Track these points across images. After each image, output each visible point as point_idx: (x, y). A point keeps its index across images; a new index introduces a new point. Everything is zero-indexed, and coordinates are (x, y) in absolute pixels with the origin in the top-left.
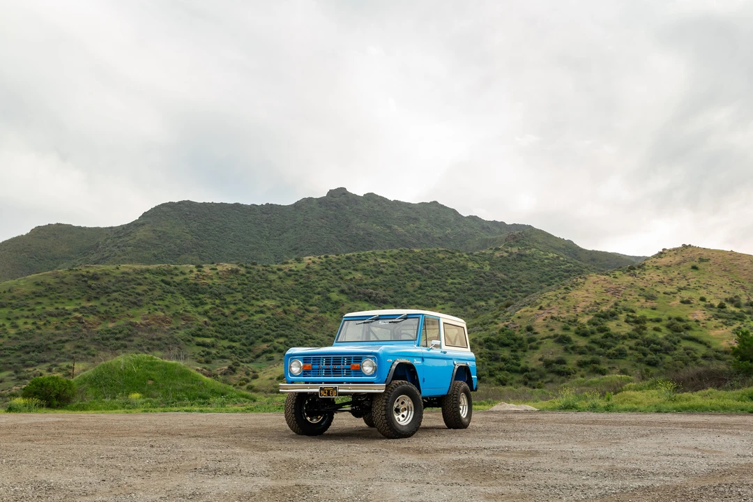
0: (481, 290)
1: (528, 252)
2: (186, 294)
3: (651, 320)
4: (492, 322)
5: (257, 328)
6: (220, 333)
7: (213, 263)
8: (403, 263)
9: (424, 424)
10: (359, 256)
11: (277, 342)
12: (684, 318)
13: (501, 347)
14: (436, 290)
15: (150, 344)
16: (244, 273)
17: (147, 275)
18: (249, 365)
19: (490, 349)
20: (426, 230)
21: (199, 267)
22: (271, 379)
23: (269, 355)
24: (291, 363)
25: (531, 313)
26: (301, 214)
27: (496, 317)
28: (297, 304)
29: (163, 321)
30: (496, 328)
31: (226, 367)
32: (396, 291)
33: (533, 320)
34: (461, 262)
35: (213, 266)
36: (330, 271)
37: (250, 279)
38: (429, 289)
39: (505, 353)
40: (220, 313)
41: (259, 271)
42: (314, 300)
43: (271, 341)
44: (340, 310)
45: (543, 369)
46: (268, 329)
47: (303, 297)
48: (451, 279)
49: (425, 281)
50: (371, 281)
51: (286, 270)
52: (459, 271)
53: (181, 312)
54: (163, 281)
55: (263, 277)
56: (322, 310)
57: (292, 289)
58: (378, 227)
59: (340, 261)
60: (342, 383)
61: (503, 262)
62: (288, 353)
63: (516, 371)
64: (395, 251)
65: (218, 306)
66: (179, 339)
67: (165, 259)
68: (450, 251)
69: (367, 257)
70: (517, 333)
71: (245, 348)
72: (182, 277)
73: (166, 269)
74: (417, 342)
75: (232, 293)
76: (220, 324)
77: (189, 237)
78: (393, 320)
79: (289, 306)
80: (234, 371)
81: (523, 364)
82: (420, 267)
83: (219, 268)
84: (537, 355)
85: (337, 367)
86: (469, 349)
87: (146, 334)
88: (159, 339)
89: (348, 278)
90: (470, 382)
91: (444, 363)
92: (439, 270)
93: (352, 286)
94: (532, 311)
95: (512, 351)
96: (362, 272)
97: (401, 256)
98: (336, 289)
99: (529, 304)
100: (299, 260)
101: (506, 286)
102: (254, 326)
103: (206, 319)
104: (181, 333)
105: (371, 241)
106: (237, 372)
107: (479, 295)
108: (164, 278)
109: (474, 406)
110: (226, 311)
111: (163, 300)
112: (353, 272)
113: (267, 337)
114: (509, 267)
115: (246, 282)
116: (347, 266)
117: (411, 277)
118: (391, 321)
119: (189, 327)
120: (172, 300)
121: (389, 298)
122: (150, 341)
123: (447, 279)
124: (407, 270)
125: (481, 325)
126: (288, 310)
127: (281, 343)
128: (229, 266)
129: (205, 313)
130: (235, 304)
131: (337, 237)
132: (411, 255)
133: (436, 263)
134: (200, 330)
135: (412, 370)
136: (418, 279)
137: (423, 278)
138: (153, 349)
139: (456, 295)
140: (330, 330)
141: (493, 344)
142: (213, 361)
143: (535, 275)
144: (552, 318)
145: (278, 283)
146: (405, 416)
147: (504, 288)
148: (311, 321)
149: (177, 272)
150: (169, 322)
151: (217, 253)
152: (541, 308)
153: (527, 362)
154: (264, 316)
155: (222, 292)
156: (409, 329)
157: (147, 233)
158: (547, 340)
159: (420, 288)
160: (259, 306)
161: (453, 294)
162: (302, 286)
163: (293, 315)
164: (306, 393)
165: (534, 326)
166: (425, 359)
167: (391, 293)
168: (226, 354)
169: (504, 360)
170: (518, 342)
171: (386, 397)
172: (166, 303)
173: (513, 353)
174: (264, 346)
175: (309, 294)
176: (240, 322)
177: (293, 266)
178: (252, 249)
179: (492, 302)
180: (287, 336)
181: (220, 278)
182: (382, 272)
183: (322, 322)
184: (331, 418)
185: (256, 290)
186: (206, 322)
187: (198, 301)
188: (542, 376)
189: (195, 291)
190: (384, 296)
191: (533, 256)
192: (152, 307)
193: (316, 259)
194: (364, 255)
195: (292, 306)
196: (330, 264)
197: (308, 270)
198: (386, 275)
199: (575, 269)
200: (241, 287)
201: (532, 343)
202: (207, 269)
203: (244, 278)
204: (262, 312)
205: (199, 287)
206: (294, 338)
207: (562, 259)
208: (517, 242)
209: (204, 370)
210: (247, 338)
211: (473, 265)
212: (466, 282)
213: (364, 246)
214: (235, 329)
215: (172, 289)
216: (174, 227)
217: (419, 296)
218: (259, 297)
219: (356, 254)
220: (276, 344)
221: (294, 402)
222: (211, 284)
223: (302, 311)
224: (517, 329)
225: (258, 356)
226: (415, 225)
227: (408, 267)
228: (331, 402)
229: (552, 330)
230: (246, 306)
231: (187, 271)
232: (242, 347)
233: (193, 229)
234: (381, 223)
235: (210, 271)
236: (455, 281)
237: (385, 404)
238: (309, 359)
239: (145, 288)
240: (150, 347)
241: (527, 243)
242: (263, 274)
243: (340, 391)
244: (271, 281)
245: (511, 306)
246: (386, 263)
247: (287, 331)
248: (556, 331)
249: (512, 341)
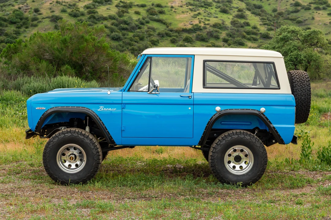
3: (138, 5)
4: (10, 5)
12: (163, 5)
13: (10, 24)
30: (11, 10)
144: (57, 2)
153: (25, 37)
224: (28, 11)
229: (53, 12)
248: (55, 13)
249: (19, 20)
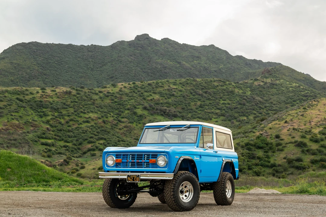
0: (244, 109)
1: (278, 82)
2: (34, 108)
4: (251, 132)
5: (84, 133)
6: (58, 136)
7: (53, 87)
8: (189, 88)
9: (200, 201)
10: (157, 83)
11: (99, 143)
13: (257, 149)
14: (212, 108)
15: (9, 143)
16: (75, 94)
17: (6, 94)
18: (78, 159)
19: (249, 150)
20: (206, 65)
21: (43, 89)
22: (94, 169)
23: (92, 152)
24: (107, 158)
25: (279, 126)
26: (116, 53)
27: (254, 128)
28: (113, 117)
29: (18, 127)
30: (254, 136)
31: (62, 160)
32: (183, 109)
33: (280, 130)
34: (230, 89)
35: (53, 89)
36: (136, 93)
37: (79, 98)
38: (207, 107)
39: (260, 153)
40: (58, 122)
41: (85, 93)
42: (124, 114)
43: (94, 142)
44: (143, 121)
45: (286, 165)
46: (92, 134)
47: (117, 112)
48: (223, 100)
49: (204, 101)
50: (165, 101)
51: (105, 93)
52: (228, 95)
53: (30, 121)
54: (17, 99)
55: (89, 97)
56: (131, 121)
57: (109, 106)
58: (171, 63)
59: (143, 87)
60: (143, 172)
61: (260, 89)
62: (105, 150)
63: (267, 166)
64: (183, 80)
65: (56, 117)
66: (29, 140)
67: (19, 83)
68: (222, 80)
69: (163, 84)
70: (268, 139)
71: (76, 147)
72: (31, 96)
73: (20, 90)
74: (196, 144)
75: (66, 108)
76: (58, 130)
77: (36, 68)
78: (180, 129)
79: (107, 118)
80: (68, 163)
81: (272, 161)
82: (200, 91)
83: (58, 90)
84: (283, 155)
85: (140, 161)
86: (233, 150)
87: (6, 136)
88: (15, 140)
89: (149, 98)
90: (233, 173)
91: (216, 159)
92: (214, 94)
93: (152, 104)
94: (280, 124)
95: (265, 152)
96: (159, 95)
97: (187, 84)
98: (140, 107)
99: (278, 119)
100: (114, 86)
101: (261, 106)
102: (82, 132)
103: (48, 126)
104: (31, 135)
105: (166, 73)
106: (70, 163)
107: (242, 112)
108: (18, 96)
109: (236, 190)
110: (62, 121)
111: (17, 112)
112: (153, 95)
113: (92, 139)
114: (264, 93)
115: (77, 100)
116: (149, 90)
117: (194, 99)
118: (178, 129)
119: (36, 132)
120: (24, 112)
121: (178, 113)
122: (9, 141)
123: (220, 101)
124: (191, 93)
125: (243, 133)
126: (107, 121)
127: (101, 144)
128: (64, 89)
129: (48, 122)
130: (69, 116)
131: (142, 69)
132: (194, 83)
133: (212, 89)
134: (44, 134)
135: (193, 164)
136: (199, 100)
137: (202, 100)
138: (11, 146)
139: (226, 112)
140: (136, 135)
141: (251, 147)
142: (53, 156)
143: (283, 98)
144: (294, 129)
145: (99, 102)
146: (187, 196)
147: (260, 107)
148: (123, 129)
149: (27, 92)
150: (22, 128)
151: (56, 79)
152: (286, 122)
153: (275, 160)
154: (89, 125)
155: (59, 107)
156: (191, 135)
157: (6, 65)
158: (290, 144)
159: (201, 106)
160: (86, 118)
161: (224, 111)
162: (117, 104)
163: (109, 124)
164: (117, 179)
165: (281, 134)
166: (202, 157)
167: (180, 110)
168: (62, 151)
169: (259, 158)
170: (270, 146)
171: (174, 183)
172: (20, 114)
173: (265, 154)
174: (89, 146)
175: (121, 110)
176: (72, 129)
177: (110, 89)
178: (81, 77)
179: (251, 117)
180: (105, 139)
181: (58, 97)
182: (173, 95)
183: (130, 129)
184: (135, 197)
185: (83, 106)
186: (48, 128)
187: (42, 114)
188: (285, 170)
189: (40, 107)
190: (175, 112)
191: (281, 85)
192: (10, 117)
193: (127, 85)
194: (161, 82)
195: (109, 118)
196: (136, 89)
197: (121, 93)
198: (176, 97)
199: (311, 94)
200: (73, 103)
201: (279, 147)
202: (48, 91)
203: (75, 98)
204: (88, 122)
205: (43, 103)
206: (110, 141)
207: (302, 87)
208: (270, 75)
209: (47, 162)
210: (77, 140)
211: (238, 91)
212: (233, 103)
213: (161, 76)
214: (69, 134)
215: (24, 104)
216: (25, 61)
217: (200, 112)
218: (86, 111)
219: (155, 81)
220: (97, 145)
221: (109, 185)
222: (51, 102)
223: (116, 122)
224: (269, 137)
225: (85, 153)
226: (198, 62)
227: (192, 91)
228: (135, 185)
229: (293, 138)
230: (76, 117)
231: (35, 92)
232: (74, 146)
233: (39, 62)
234: (174, 59)
235: (51, 92)
236: (225, 102)
237: (173, 187)
238: (120, 155)
239: (5, 103)
240: (9, 145)
241: (277, 76)
242: (89, 95)
243: (142, 178)
244: (94, 100)
245: (265, 121)
246: (177, 89)
247: (105, 135)
248: (296, 138)
249: (265, 145)
